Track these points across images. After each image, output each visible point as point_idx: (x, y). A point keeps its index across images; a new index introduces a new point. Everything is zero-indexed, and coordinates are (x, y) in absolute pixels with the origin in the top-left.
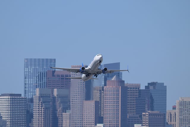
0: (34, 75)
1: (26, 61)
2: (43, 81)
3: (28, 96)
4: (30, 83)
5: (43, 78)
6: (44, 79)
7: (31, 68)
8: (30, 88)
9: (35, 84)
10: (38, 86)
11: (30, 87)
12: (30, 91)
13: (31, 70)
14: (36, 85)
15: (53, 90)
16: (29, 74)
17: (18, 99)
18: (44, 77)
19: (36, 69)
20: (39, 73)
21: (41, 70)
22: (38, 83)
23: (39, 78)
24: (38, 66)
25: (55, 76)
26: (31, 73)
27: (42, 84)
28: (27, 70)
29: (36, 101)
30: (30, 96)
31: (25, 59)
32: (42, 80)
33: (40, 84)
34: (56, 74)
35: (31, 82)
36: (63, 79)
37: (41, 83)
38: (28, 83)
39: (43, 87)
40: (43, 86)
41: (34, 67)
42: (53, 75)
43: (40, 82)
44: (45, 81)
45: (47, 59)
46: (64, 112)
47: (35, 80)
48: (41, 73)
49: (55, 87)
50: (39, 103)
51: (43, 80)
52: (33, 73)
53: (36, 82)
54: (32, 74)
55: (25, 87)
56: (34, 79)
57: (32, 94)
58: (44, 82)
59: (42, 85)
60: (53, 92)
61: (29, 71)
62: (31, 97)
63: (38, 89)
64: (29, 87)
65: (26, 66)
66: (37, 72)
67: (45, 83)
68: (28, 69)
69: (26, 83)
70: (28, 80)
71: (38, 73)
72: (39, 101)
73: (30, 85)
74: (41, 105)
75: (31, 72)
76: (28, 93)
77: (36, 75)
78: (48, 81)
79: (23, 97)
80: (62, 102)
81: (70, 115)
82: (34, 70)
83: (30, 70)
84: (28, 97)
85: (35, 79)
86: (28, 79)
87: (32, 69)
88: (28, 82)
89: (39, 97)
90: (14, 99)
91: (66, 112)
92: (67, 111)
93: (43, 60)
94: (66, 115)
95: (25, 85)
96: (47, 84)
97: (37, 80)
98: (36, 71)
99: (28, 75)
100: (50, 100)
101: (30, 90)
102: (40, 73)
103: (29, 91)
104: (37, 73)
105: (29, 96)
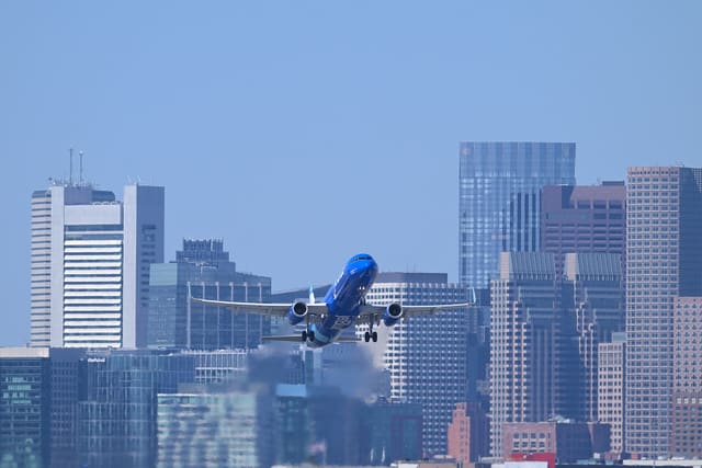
0: (498, 205)
1: (465, 152)
2: (531, 225)
3: (475, 279)
4: (483, 233)
5: (531, 214)
6: (534, 217)
7: (483, 178)
8: (483, 252)
9: (501, 237)
10: (512, 246)
11: (482, 246)
12: (482, 263)
13: (486, 186)
14: (504, 241)
15: (564, 259)
16: (475, 199)
17: (433, 290)
18: (534, 211)
19: (501, 180)
20: (515, 197)
21: (522, 186)
22: (512, 233)
23: (515, 213)
24: (512, 172)
25: (573, 207)
26: (486, 198)
27: (526, 235)
28: (468, 183)
29: (500, 299)
30: (482, 280)
31: (462, 145)
32: (527, 222)
33: (519, 235)
34: (575, 197)
35: (483, 228)
36: (603, 216)
37: (522, 231)
38: (475, 233)
39: (530, 248)
40: (530, 243)
41: (495, 175)
42: (566, 204)
43: (519, 227)
44: (537, 225)
45: (543, 146)
46: (602, 341)
47: (498, 223)
48: (523, 197)
49: (572, 245)
50: (510, 306)
51: (531, 220)
52: (494, 197)
53: (504, 228)
54: (490, 199)
55: (464, 247)
56: (498, 216)
57: (489, 275)
58: (534, 229)
59: (526, 240)
60: (563, 266)
61: (475, 188)
62: (486, 283)
63: (505, 257)
64: (479, 249)
65: (467, 169)
66: (509, 192)
67: (537, 231)
68: (472, 181)
69: (468, 231)
70: (476, 222)
71: (512, 194)
72: (510, 299)
73: (483, 241)
74: (517, 313)
75: (486, 192)
76: (475, 269)
77: (505, 204)
78: (547, 225)
79: (453, 285)
80: (593, 303)
81: (624, 344)
82: (497, 183)
83: (479, 186)
84: (475, 285)
85: (501, 220)
86: (475, 217)
87: (486, 181)
88: (475, 228)
89: (508, 284)
90: (419, 290)
91: (609, 341)
92: (614, 334)
93: (528, 146)
94: (611, 348)
95: (464, 240)
96: (543, 235)
97: (508, 220)
98: (505, 189)
99: (475, 205)
100: (552, 295)
101: (483, 258)
102: (519, 195)
103: (479, 261)
104: (509, 197)
105: (477, 281)
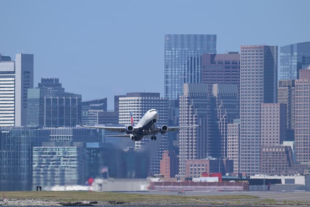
0: (182, 62)
1: (167, 38)
2: (196, 72)
3: (172, 96)
4: (175, 75)
5: (196, 66)
6: (198, 68)
7: (175, 50)
8: (175, 83)
9: (183, 77)
10: (188, 81)
11: (175, 81)
12: (175, 88)
13: (177, 54)
14: (185, 78)
15: (212, 86)
16: (172, 60)
17: (154, 100)
18: (198, 65)
19: (183, 51)
20: (189, 59)
21: (193, 54)
22: (188, 75)
23: (190, 66)
24: (188, 47)
25: (215, 63)
26: (177, 59)
27: (195, 76)
28: (169, 53)
29: (183, 104)
30: (175, 96)
31: (166, 36)
32: (195, 70)
33: (191, 76)
34: (216, 59)
35: (175, 73)
36: (229, 67)
37: (193, 74)
38: (172, 75)
39: (196, 82)
40: (196, 80)
41: (181, 49)
42: (212, 62)
43: (191, 72)
44: (199, 72)
45: (202, 36)
46: (229, 123)
47: (182, 70)
48: (193, 59)
49: (215, 80)
50: (188, 107)
51: (196, 69)
52: (180, 59)
53: (185, 73)
54: (178, 60)
55: (167, 81)
56: (182, 68)
57: (178, 94)
58: (198, 73)
59: (195, 78)
60: (211, 90)
61: (172, 55)
62: (177, 97)
63: (186, 86)
64: (173, 82)
65: (168, 47)
66: (187, 56)
67: (199, 74)
68: (170, 52)
69: (168, 74)
70: (172, 70)
71: (188, 58)
72: (188, 104)
73: (175, 78)
74: (191, 110)
75: (177, 57)
76: (172, 91)
77: (185, 62)
78: (204, 71)
79: (162, 98)
80: (225, 106)
81: (239, 125)
82: (182, 53)
83: (173, 54)
84: (172, 98)
85: (183, 69)
86: (172, 68)
87: (177, 52)
88: (172, 73)
89: (187, 98)
90: (147, 100)
91: (232, 123)
92: (234, 120)
93: (196, 36)
94: (233, 126)
95: (167, 78)
96: (202, 76)
97: (186, 69)
98: (185, 55)
99: (172, 62)
100: (207, 103)
101: (175, 86)
102: (191, 58)
103: (173, 87)
104: (187, 59)
105: (173, 96)
